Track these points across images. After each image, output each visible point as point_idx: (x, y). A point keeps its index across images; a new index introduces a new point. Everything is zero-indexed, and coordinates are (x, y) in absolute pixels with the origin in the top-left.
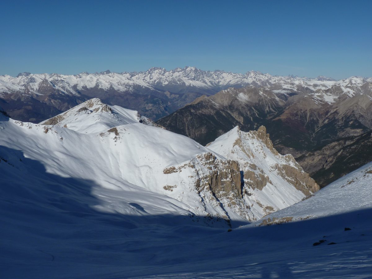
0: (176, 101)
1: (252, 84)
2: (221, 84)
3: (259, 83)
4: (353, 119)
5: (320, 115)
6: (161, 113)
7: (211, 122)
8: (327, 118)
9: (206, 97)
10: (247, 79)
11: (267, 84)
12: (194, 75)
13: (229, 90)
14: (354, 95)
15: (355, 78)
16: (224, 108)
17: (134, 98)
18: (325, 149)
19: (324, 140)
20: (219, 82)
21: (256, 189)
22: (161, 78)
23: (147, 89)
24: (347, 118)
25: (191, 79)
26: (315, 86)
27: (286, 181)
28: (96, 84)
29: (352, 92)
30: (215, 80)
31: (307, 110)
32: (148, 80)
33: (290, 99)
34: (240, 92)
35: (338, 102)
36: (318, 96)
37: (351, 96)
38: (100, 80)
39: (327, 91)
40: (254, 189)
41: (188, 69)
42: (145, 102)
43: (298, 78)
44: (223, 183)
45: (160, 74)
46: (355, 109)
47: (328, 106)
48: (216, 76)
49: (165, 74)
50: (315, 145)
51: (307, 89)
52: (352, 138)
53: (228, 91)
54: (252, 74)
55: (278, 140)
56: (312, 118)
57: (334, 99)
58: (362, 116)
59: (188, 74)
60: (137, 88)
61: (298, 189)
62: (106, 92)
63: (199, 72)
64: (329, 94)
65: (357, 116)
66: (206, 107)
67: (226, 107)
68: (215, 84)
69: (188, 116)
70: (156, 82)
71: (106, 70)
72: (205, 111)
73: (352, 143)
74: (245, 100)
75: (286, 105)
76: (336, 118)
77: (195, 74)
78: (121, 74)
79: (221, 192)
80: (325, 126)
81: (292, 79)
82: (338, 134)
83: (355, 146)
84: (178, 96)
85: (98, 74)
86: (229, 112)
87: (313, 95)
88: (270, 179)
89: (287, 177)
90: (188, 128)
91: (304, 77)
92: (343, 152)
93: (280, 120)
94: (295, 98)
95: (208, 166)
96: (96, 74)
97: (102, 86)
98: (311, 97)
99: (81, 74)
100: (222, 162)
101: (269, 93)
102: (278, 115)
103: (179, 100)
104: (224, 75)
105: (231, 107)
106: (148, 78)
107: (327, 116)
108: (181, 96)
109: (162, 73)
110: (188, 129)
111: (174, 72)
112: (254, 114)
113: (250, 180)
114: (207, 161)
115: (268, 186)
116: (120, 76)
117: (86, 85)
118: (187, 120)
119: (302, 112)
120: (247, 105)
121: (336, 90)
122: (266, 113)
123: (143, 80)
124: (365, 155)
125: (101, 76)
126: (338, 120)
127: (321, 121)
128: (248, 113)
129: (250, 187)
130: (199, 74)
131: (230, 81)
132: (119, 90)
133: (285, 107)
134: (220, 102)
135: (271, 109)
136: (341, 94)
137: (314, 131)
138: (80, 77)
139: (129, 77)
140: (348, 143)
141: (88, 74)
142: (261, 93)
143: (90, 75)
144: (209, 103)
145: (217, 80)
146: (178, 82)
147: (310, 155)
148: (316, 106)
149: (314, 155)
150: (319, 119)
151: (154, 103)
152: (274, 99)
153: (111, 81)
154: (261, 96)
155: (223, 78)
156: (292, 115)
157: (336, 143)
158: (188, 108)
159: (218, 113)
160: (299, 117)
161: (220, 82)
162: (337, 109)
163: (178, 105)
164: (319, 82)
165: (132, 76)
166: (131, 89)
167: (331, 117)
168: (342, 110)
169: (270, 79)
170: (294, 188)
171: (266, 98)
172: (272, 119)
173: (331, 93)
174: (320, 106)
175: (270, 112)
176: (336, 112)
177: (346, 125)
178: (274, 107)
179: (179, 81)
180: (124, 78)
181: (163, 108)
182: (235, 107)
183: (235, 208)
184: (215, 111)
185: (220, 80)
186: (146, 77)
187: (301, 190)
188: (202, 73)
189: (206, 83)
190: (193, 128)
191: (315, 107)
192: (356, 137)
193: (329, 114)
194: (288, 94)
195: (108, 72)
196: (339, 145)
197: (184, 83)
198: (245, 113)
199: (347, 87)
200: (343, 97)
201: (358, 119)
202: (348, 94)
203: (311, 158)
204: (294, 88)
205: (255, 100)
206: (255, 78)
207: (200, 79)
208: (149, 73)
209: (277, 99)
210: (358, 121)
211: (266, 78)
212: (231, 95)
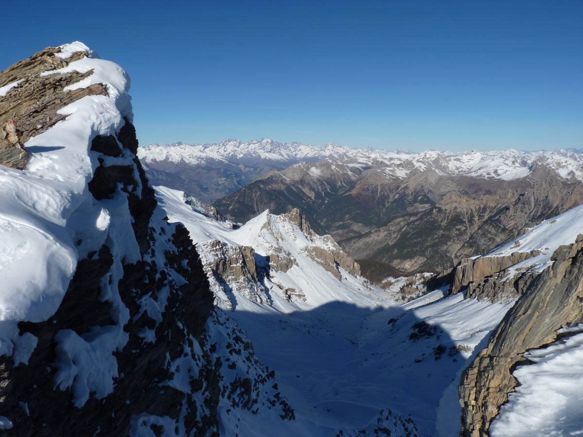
0: (250, 175)
1: (329, 157)
2: (298, 156)
3: (336, 156)
4: (422, 194)
5: (391, 190)
6: (234, 187)
7: (281, 198)
8: (397, 193)
9: (276, 172)
10: (324, 151)
11: (344, 157)
12: (270, 148)
13: (300, 164)
14: (425, 169)
15: (430, 152)
16: (295, 183)
17: (206, 171)
18: (391, 225)
19: (394, 215)
20: (296, 155)
21: (280, 271)
22: (236, 150)
23: (220, 162)
24: (416, 194)
25: (267, 152)
26: (391, 159)
27: (315, 262)
28: (166, 157)
29: (423, 166)
30: (292, 152)
31: (378, 185)
32: (222, 152)
33: (364, 173)
34: (313, 166)
35: (409, 176)
36: (389, 170)
37: (422, 171)
38: (170, 153)
39: (399, 166)
40: (277, 271)
41: (264, 141)
42: (218, 176)
43: (377, 151)
44: (232, 269)
45: (235, 146)
46: (424, 184)
47: (399, 181)
48: (293, 148)
49: (240, 146)
50: (385, 220)
51: (382, 162)
52: (415, 214)
53: (299, 166)
54: (330, 147)
55: (348, 216)
56: (383, 193)
57: (406, 174)
58: (431, 191)
59: (264, 147)
60: (210, 161)
61: (327, 270)
62: (177, 165)
63: (276, 145)
64: (401, 168)
65: (426, 191)
66: (276, 182)
67: (297, 182)
68: (292, 157)
69: (256, 192)
70: (230, 155)
71: (177, 142)
72: (275, 186)
73: (416, 218)
74: (317, 174)
75: (358, 180)
76: (407, 193)
77: (271, 146)
78: (194, 146)
79: (230, 277)
80: (395, 201)
81: (370, 151)
82: (407, 209)
83: (419, 222)
84: (253, 169)
85: (169, 146)
86: (300, 187)
87: (384, 170)
88: (297, 261)
89: (316, 259)
90: (257, 203)
91: (383, 150)
92: (407, 228)
93: (350, 195)
94: (370, 171)
95: (214, 253)
96: (168, 145)
97: (172, 159)
98: (383, 171)
99: (150, 146)
100: (232, 248)
101: (342, 167)
102: (349, 190)
103: (254, 174)
104: (302, 147)
105: (302, 182)
106: (222, 151)
107: (397, 191)
108: (256, 169)
109: (237, 145)
110: (257, 205)
111: (249, 144)
112: (326, 189)
113: (273, 263)
114: (213, 248)
115: (294, 269)
116: (192, 148)
117: (156, 157)
118: (256, 196)
119: (373, 187)
120: (319, 180)
121: (408, 164)
122: (338, 187)
123: (217, 152)
124: (427, 231)
125: (172, 148)
126: (408, 195)
127: (391, 196)
128: (320, 188)
129: (273, 270)
130: (275, 146)
131: (308, 154)
132: (190, 163)
133: (357, 182)
134: (291, 177)
135: (343, 183)
136: (413, 169)
137: (384, 206)
138: (149, 150)
139: (202, 149)
140: (412, 219)
141: (158, 146)
142: (333, 167)
143: (161, 148)
144: (279, 177)
145: (295, 153)
146: (254, 155)
147: (376, 231)
148: (387, 180)
149: (379, 231)
150: (389, 194)
151: (227, 176)
152: (346, 174)
153: (182, 154)
154: (333, 171)
155: (300, 150)
156: (363, 190)
157: (401, 219)
158: (257, 183)
159: (288, 188)
160: (370, 192)
161: (298, 154)
162: (408, 183)
163: (253, 179)
164: (395, 156)
165: (205, 148)
166: (203, 162)
167: (401, 192)
168: (412, 185)
169: (348, 152)
170: (323, 269)
171: (339, 172)
172: (343, 194)
173: (403, 167)
174: (392, 181)
175: (343, 186)
176: (406, 187)
177: (415, 200)
178: (346, 182)
179: (254, 153)
180: (196, 150)
181: (236, 182)
182: (307, 182)
183: (245, 292)
184: (285, 186)
185: (297, 152)
186: (220, 149)
187: (330, 271)
188: (279, 145)
189: (283, 156)
190: (261, 203)
191: (386, 182)
192: (420, 212)
193: (400, 189)
194: (362, 168)
195: (180, 144)
196: (404, 220)
197: (259, 156)
198: (316, 188)
199: (418, 161)
200: (414, 172)
201: (427, 194)
202: (419, 168)
203: (376, 234)
204: (369, 161)
205: (327, 175)
206: (332, 150)
207: (277, 152)
208: (223, 145)
209: (350, 173)
210: (426, 196)
211: (344, 151)
212: (303, 169)
